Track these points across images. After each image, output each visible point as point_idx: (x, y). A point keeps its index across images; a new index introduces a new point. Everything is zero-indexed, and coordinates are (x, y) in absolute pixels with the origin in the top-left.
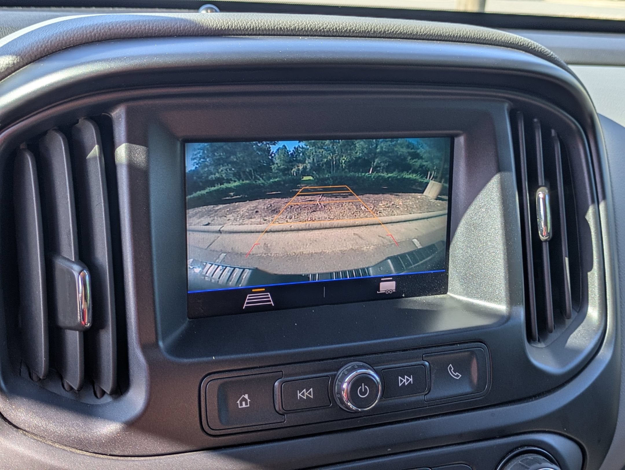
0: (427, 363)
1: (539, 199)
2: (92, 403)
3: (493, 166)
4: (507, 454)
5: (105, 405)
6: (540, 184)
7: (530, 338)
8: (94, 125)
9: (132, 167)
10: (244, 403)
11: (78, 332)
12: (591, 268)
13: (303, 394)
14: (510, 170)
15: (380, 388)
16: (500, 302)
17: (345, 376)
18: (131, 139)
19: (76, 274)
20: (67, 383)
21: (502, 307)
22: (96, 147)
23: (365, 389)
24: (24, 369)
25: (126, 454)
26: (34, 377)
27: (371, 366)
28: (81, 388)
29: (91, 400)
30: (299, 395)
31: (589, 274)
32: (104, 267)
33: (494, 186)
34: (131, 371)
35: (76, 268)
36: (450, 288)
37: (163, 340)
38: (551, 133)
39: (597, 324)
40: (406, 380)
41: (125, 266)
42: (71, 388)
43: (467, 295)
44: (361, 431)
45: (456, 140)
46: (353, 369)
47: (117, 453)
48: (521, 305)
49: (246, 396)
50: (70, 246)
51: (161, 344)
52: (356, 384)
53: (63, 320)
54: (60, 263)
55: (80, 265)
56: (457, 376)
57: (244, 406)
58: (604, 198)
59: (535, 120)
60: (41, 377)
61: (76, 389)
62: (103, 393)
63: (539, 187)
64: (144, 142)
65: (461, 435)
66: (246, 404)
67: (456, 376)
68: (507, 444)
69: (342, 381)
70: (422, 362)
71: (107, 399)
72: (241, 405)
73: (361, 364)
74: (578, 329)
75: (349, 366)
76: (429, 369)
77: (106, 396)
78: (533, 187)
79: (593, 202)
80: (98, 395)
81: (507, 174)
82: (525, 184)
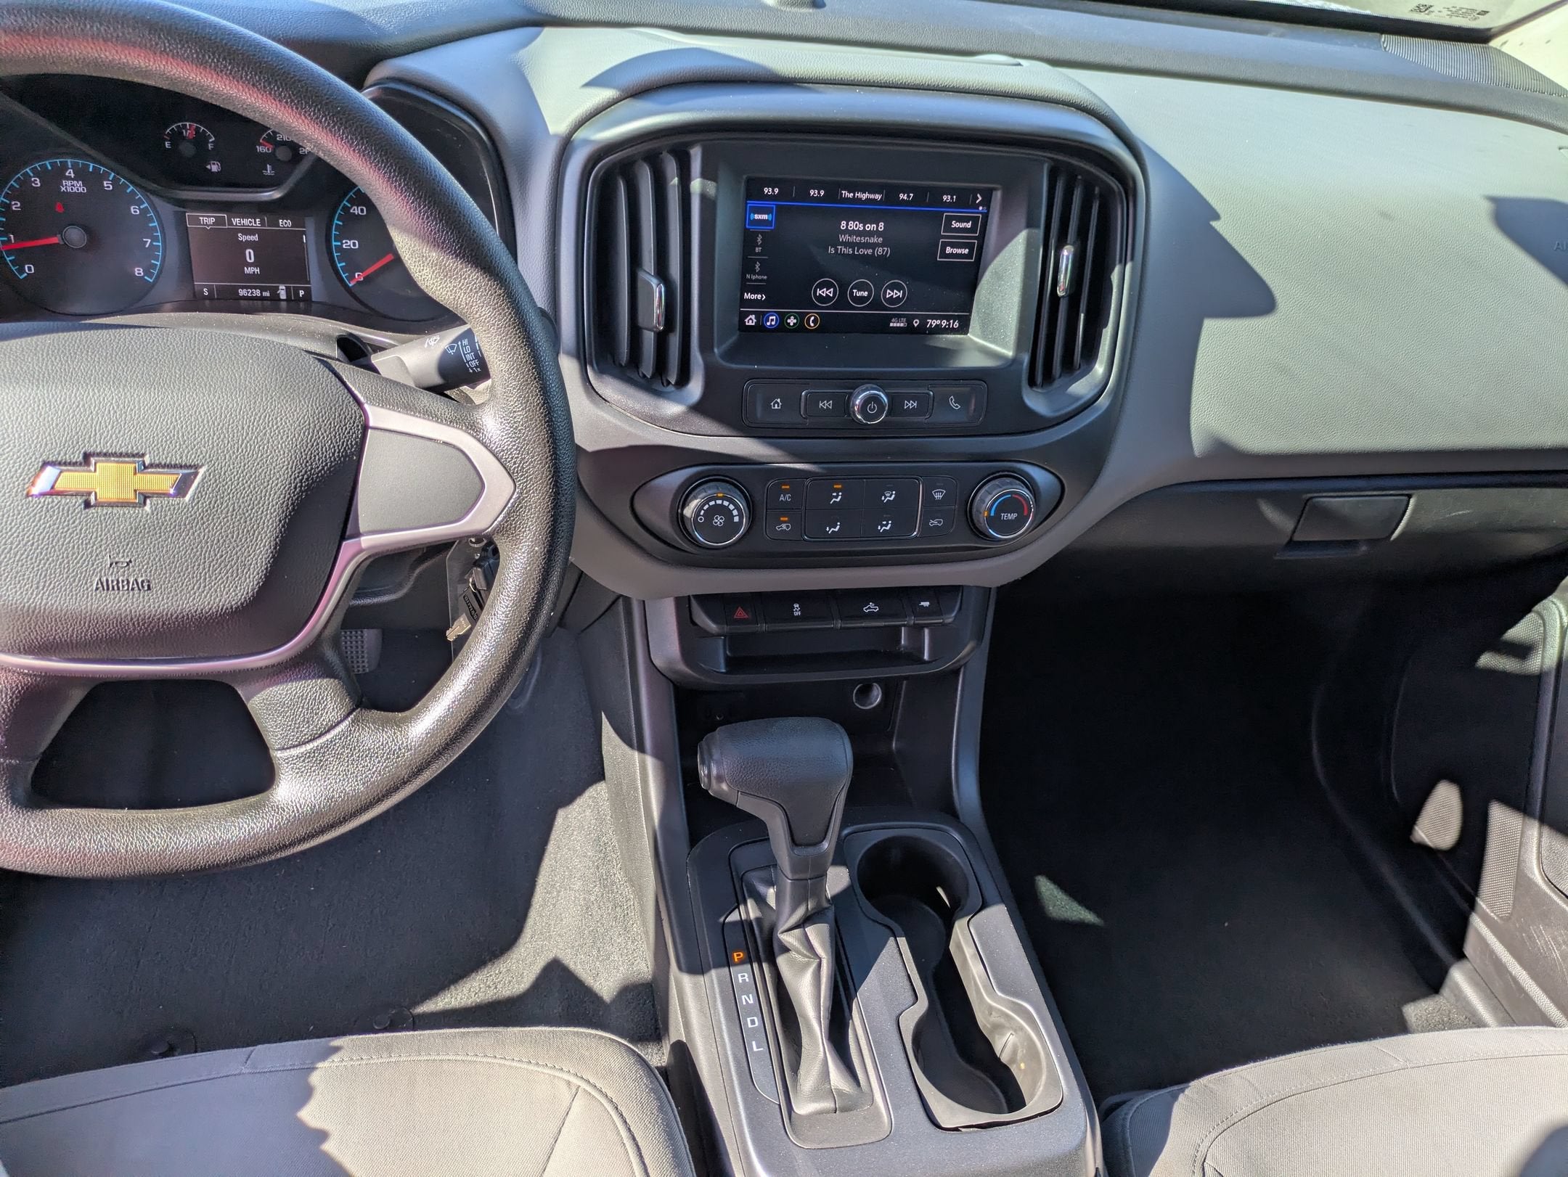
0: (931, 393)
1: (1063, 255)
2: (660, 390)
3: (1023, 221)
4: (989, 475)
5: (669, 393)
6: (1068, 242)
7: (1032, 383)
8: (675, 160)
9: (703, 197)
10: (776, 405)
11: (653, 333)
12: (1106, 325)
13: (824, 405)
14: (1038, 227)
15: (887, 408)
16: (1009, 350)
17: (859, 394)
18: (705, 175)
19: (654, 286)
20: (642, 373)
21: (1009, 353)
22: (676, 179)
23: (874, 406)
24: (609, 356)
25: (684, 431)
26: (617, 363)
27: (882, 388)
28: (652, 378)
29: (660, 388)
30: (821, 405)
31: (1104, 330)
32: (675, 282)
33: (1020, 240)
34: (692, 369)
35: (654, 282)
36: (970, 330)
37: (718, 348)
38: (1094, 190)
39: (1100, 377)
40: (911, 404)
41: (692, 284)
42: (644, 376)
43: (985, 338)
44: (868, 441)
45: (994, 193)
46: (867, 389)
47: (677, 429)
48: (1026, 353)
49: (779, 400)
50: (651, 262)
51: (716, 350)
52: (867, 401)
53: (642, 321)
54: (642, 275)
55: (658, 279)
56: (957, 407)
57: (776, 407)
58: (1132, 259)
59: (1079, 177)
60: (623, 364)
61: (649, 377)
62: (669, 383)
63: (1067, 244)
64: (714, 179)
65: (950, 455)
66: (778, 406)
67: (955, 405)
68: (991, 467)
69: (856, 398)
70: (928, 391)
71: (670, 388)
72: (774, 406)
73: (875, 386)
74: (1081, 380)
75: (864, 387)
76: (932, 398)
77: (671, 385)
78: (1061, 243)
79: (1120, 262)
80: (665, 384)
81: (1035, 231)
82: (1053, 242)
